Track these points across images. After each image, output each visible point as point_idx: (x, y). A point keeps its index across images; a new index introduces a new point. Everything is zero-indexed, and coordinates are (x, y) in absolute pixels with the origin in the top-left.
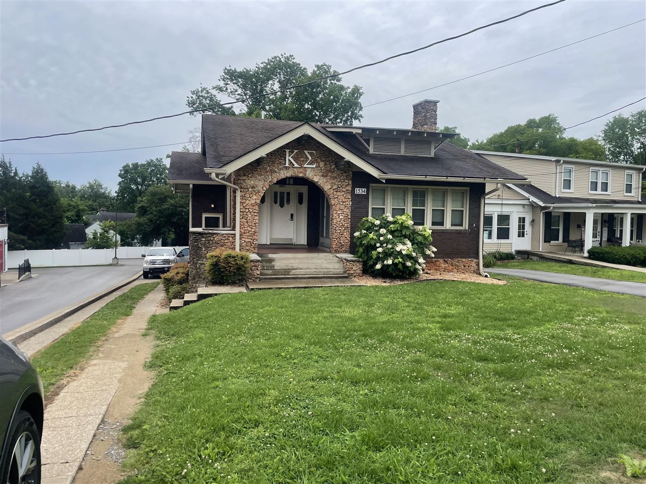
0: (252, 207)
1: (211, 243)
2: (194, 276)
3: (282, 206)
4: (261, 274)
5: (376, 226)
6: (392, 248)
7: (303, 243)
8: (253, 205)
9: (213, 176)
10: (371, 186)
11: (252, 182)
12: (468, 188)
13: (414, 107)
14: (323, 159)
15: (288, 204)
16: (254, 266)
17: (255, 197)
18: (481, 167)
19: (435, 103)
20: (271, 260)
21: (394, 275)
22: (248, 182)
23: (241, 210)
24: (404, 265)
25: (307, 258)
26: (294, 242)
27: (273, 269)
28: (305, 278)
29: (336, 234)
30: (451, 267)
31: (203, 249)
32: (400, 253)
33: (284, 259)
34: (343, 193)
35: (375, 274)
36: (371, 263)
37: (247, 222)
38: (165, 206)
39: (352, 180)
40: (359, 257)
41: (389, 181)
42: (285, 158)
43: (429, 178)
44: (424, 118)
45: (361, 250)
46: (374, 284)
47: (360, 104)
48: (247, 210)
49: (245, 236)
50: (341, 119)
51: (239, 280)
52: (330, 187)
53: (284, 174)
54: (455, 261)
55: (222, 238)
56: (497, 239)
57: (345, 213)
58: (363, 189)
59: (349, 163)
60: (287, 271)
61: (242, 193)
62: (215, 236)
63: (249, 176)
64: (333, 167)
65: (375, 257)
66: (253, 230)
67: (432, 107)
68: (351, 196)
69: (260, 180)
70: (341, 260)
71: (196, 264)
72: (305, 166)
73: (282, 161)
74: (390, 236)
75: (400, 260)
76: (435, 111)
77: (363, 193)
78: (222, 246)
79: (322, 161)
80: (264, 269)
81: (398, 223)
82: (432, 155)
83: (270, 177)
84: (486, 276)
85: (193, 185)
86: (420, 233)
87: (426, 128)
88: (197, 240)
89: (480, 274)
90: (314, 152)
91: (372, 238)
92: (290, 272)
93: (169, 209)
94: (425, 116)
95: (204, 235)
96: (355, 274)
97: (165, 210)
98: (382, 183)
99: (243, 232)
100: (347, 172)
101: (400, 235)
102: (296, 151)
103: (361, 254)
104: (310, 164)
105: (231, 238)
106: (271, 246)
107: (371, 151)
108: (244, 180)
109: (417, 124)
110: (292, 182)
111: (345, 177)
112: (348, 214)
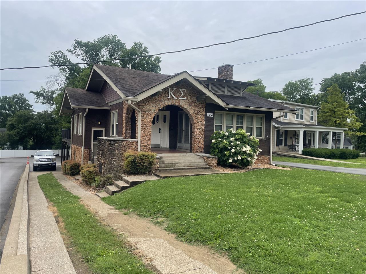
0: (148, 124)
1: (122, 147)
3: (154, 123)
6: (240, 150)
7: (167, 147)
9: (130, 102)
10: (216, 112)
11: (148, 107)
12: (264, 115)
13: (219, 68)
14: (190, 95)
15: (157, 122)
16: (156, 162)
17: (150, 117)
19: (232, 66)
23: (142, 125)
24: (247, 160)
25: (180, 156)
26: (161, 146)
27: (164, 164)
29: (196, 141)
31: (116, 151)
32: (245, 153)
34: (201, 116)
36: (225, 159)
37: (145, 133)
39: (205, 108)
40: (216, 155)
42: (168, 93)
43: (251, 108)
44: (226, 75)
48: (145, 126)
49: (143, 142)
51: (148, 171)
52: (193, 112)
53: (167, 103)
54: (259, 157)
55: (129, 144)
57: (201, 128)
58: (212, 114)
61: (142, 114)
62: (124, 142)
63: (147, 103)
64: (195, 99)
65: (227, 155)
66: (148, 138)
67: (230, 69)
68: (205, 118)
69: (153, 106)
70: (202, 157)
74: (238, 142)
75: (245, 157)
76: (232, 71)
78: (129, 149)
79: (190, 96)
81: (240, 134)
82: (241, 95)
83: (159, 104)
86: (252, 140)
88: (112, 145)
89: (270, 164)
90: (185, 90)
92: (175, 165)
95: (117, 142)
96: (214, 166)
98: (226, 110)
99: (142, 139)
100: (203, 103)
102: (174, 89)
104: (182, 97)
108: (143, 106)
111: (202, 106)
112: (203, 129)
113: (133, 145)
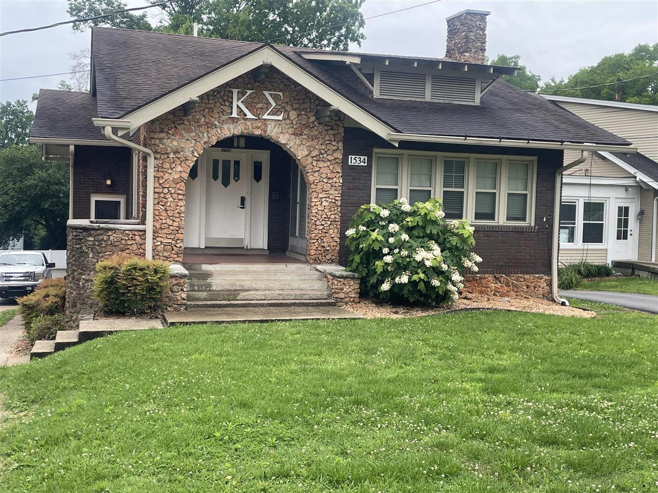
0: (174, 185)
1: (104, 245)
2: (74, 300)
3: (226, 183)
4: (189, 298)
5: (382, 219)
6: (409, 256)
7: (262, 248)
8: (176, 182)
9: (108, 131)
10: (376, 153)
11: (175, 143)
12: (535, 158)
13: (448, 21)
14: (296, 106)
15: (236, 181)
16: (177, 284)
17: (179, 168)
18: (557, 123)
19: (483, 16)
20: (207, 275)
21: (411, 301)
22: (168, 142)
23: (156, 190)
24: (427, 284)
25: (267, 271)
26: (247, 244)
27: (210, 290)
28: (262, 305)
29: (316, 231)
30: (506, 288)
31: (91, 255)
32: (421, 264)
34: (329, 163)
35: (380, 300)
36: (373, 280)
37: (166, 210)
38: (30, 181)
39: (344, 142)
40: (354, 271)
41: (404, 145)
42: (232, 103)
43: (471, 141)
44: (464, 41)
45: (357, 258)
46: (379, 315)
48: (166, 191)
49: (162, 233)
50: (329, 40)
51: (150, 308)
52: (307, 153)
53: (228, 131)
54: (512, 279)
55: (124, 238)
56: (584, 242)
57: (331, 197)
58: (362, 158)
59: (339, 114)
60: (232, 294)
61: (157, 162)
62: (110, 233)
63: (170, 132)
64: (313, 119)
65: (379, 270)
66: (176, 224)
67: (478, 23)
68: (342, 168)
69: (188, 140)
70: (324, 275)
71: (79, 280)
72: (265, 117)
73: (226, 108)
74: (405, 237)
75: (422, 276)
76: (483, 30)
77: (362, 164)
78: (122, 251)
79: (295, 109)
80: (194, 290)
81: (420, 215)
82: (477, 102)
83: (205, 135)
84: (563, 304)
85: (76, 146)
86: (455, 231)
87: (467, 57)
88: (79, 240)
89: (553, 301)
90: (281, 94)
91: (376, 239)
92: (239, 294)
93: (36, 186)
94: (467, 37)
95: (92, 232)
96: (348, 299)
97: (30, 187)
98: (394, 147)
99: (158, 226)
100: (335, 127)
101: (421, 235)
102: (249, 92)
103: (357, 266)
104: (274, 114)
105: (137, 238)
106: (207, 251)
107: (376, 93)
108: (161, 139)
109: (453, 50)
110: (242, 143)
111: (332, 136)
112: (337, 198)
113: (135, 240)
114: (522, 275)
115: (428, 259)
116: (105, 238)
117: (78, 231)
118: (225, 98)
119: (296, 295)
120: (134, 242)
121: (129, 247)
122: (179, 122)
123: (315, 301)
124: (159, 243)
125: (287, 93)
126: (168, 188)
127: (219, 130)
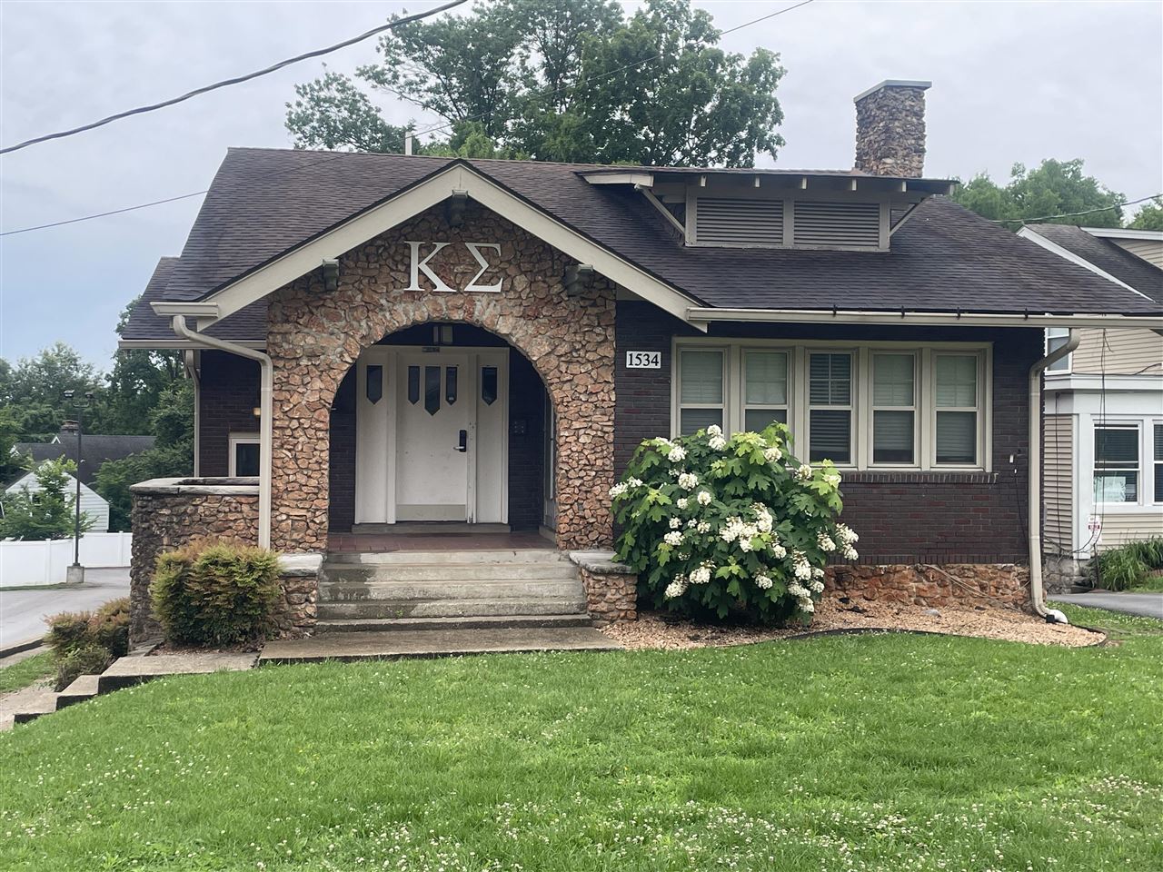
0: (309, 414)
1: (187, 523)
2: (139, 619)
3: (432, 406)
4: (321, 614)
5: (672, 465)
6: (713, 533)
7: (499, 521)
8: (312, 408)
9: (179, 323)
10: (678, 346)
11: (310, 340)
12: (988, 346)
13: (858, 103)
14: (526, 267)
15: (451, 403)
16: (299, 590)
17: (318, 384)
18: (1029, 278)
19: (918, 90)
20: (365, 573)
21: (721, 617)
22: (296, 338)
23: (277, 423)
24: (749, 584)
25: (477, 565)
26: (470, 514)
27: (366, 600)
28: (453, 626)
29: (567, 490)
30: (939, 590)
31: (165, 541)
32: (734, 547)
33: (403, 568)
34: (589, 367)
35: (667, 615)
36: (654, 578)
37: (296, 459)
39: (617, 327)
40: (626, 562)
41: (718, 328)
42: (409, 266)
43: (844, 317)
44: (883, 136)
45: (629, 538)
46: (658, 644)
47: (777, 105)
48: (295, 424)
49: (288, 499)
51: (244, 632)
52: (548, 349)
53: (405, 314)
54: (952, 574)
55: (222, 508)
56: (1156, 501)
57: (595, 426)
58: (652, 354)
59: (594, 277)
60: (403, 605)
61: (278, 374)
62: (198, 501)
63: (301, 321)
64: (557, 288)
65: (664, 559)
66: (314, 483)
67: (908, 103)
68: (615, 374)
69: (332, 334)
70: (578, 569)
72: (470, 288)
73: (399, 276)
74: (705, 497)
75: (735, 568)
76: (919, 115)
77: (652, 366)
78: (220, 531)
79: (525, 273)
80: (337, 601)
81: (737, 456)
82: (884, 245)
83: (363, 323)
84: (1051, 619)
85: (195, 352)
86: (806, 484)
87: (889, 166)
88: (147, 515)
89: (1034, 613)
90: (497, 246)
91: (656, 503)
92: (414, 607)
94: (887, 130)
95: (168, 500)
96: (614, 614)
98: (701, 334)
99: (282, 487)
100: (599, 301)
101: (741, 492)
102: (440, 246)
103: (630, 553)
104: (485, 283)
105: (245, 508)
106: (398, 530)
107: (691, 239)
108: (285, 334)
109: (867, 154)
110: (448, 335)
111: (593, 318)
112: (606, 429)
113: (241, 512)
114: (971, 566)
115: (746, 538)
116: (190, 509)
117: (145, 498)
118: (398, 258)
119: (520, 607)
120: (239, 516)
121: (231, 524)
122: (315, 304)
123: (552, 618)
124: (284, 517)
125: (510, 245)
126: (298, 419)
127: (388, 314)
